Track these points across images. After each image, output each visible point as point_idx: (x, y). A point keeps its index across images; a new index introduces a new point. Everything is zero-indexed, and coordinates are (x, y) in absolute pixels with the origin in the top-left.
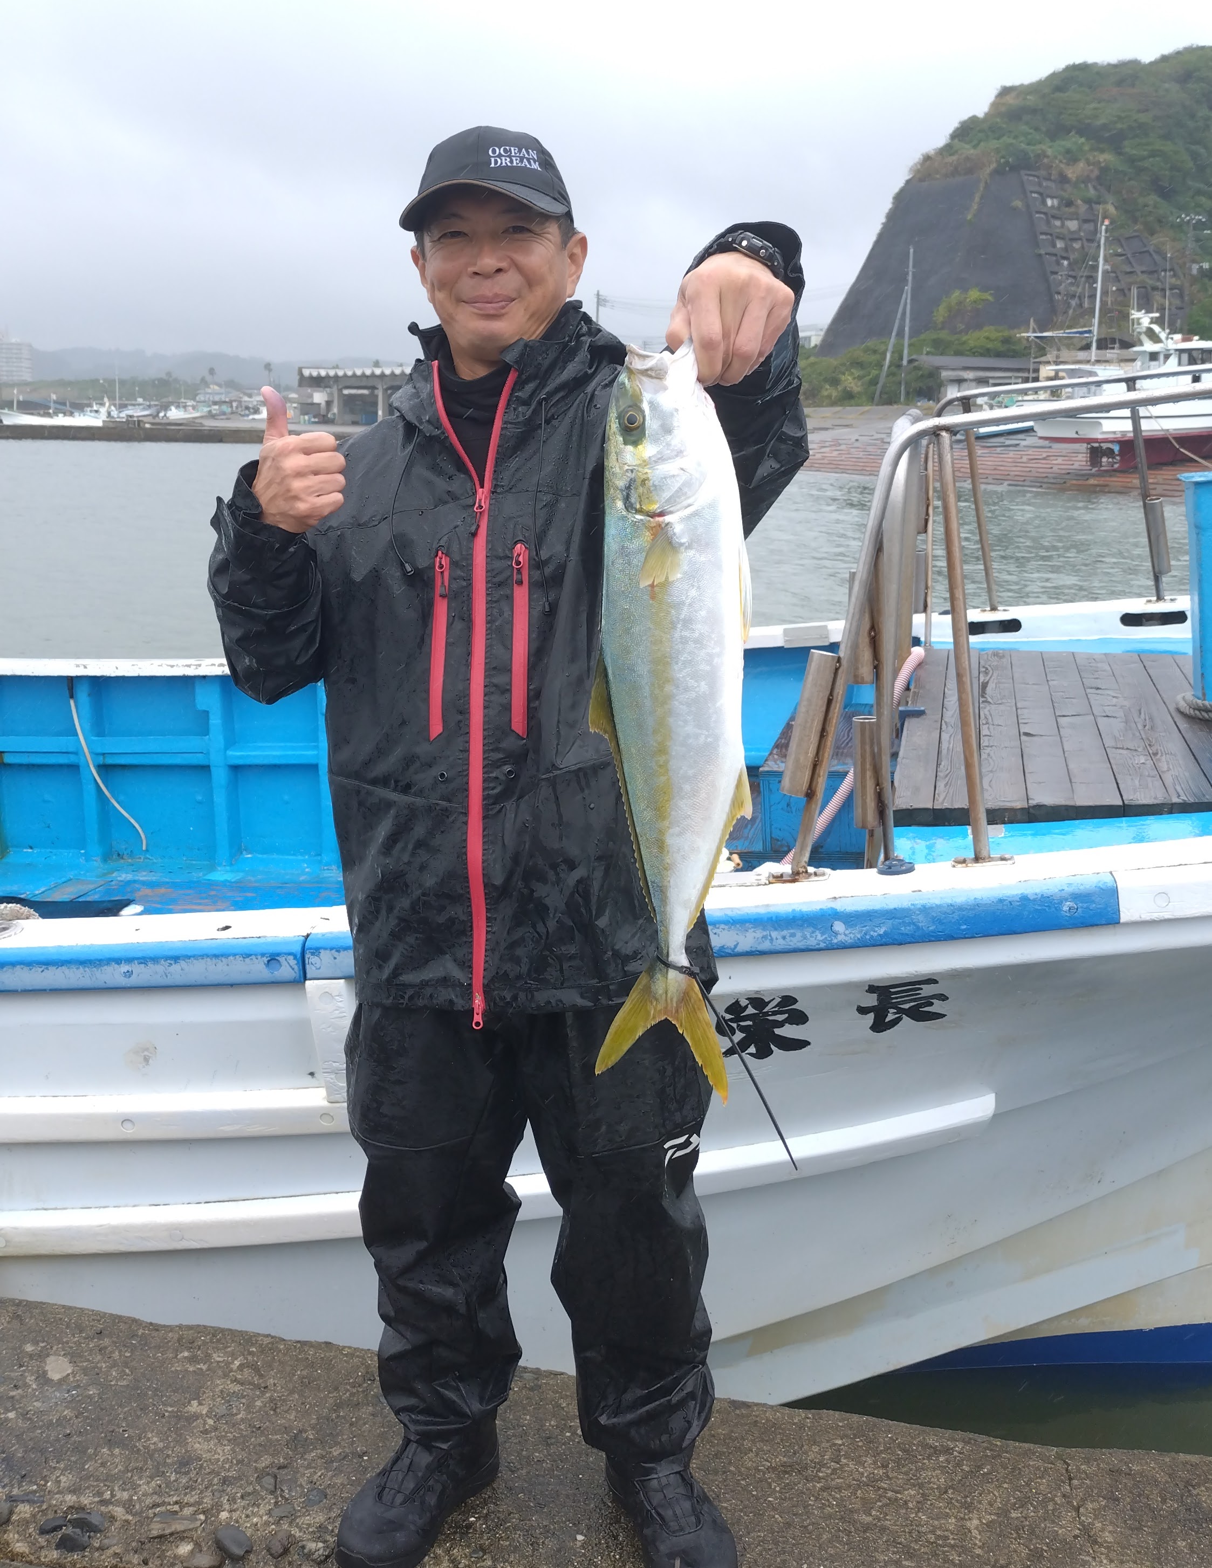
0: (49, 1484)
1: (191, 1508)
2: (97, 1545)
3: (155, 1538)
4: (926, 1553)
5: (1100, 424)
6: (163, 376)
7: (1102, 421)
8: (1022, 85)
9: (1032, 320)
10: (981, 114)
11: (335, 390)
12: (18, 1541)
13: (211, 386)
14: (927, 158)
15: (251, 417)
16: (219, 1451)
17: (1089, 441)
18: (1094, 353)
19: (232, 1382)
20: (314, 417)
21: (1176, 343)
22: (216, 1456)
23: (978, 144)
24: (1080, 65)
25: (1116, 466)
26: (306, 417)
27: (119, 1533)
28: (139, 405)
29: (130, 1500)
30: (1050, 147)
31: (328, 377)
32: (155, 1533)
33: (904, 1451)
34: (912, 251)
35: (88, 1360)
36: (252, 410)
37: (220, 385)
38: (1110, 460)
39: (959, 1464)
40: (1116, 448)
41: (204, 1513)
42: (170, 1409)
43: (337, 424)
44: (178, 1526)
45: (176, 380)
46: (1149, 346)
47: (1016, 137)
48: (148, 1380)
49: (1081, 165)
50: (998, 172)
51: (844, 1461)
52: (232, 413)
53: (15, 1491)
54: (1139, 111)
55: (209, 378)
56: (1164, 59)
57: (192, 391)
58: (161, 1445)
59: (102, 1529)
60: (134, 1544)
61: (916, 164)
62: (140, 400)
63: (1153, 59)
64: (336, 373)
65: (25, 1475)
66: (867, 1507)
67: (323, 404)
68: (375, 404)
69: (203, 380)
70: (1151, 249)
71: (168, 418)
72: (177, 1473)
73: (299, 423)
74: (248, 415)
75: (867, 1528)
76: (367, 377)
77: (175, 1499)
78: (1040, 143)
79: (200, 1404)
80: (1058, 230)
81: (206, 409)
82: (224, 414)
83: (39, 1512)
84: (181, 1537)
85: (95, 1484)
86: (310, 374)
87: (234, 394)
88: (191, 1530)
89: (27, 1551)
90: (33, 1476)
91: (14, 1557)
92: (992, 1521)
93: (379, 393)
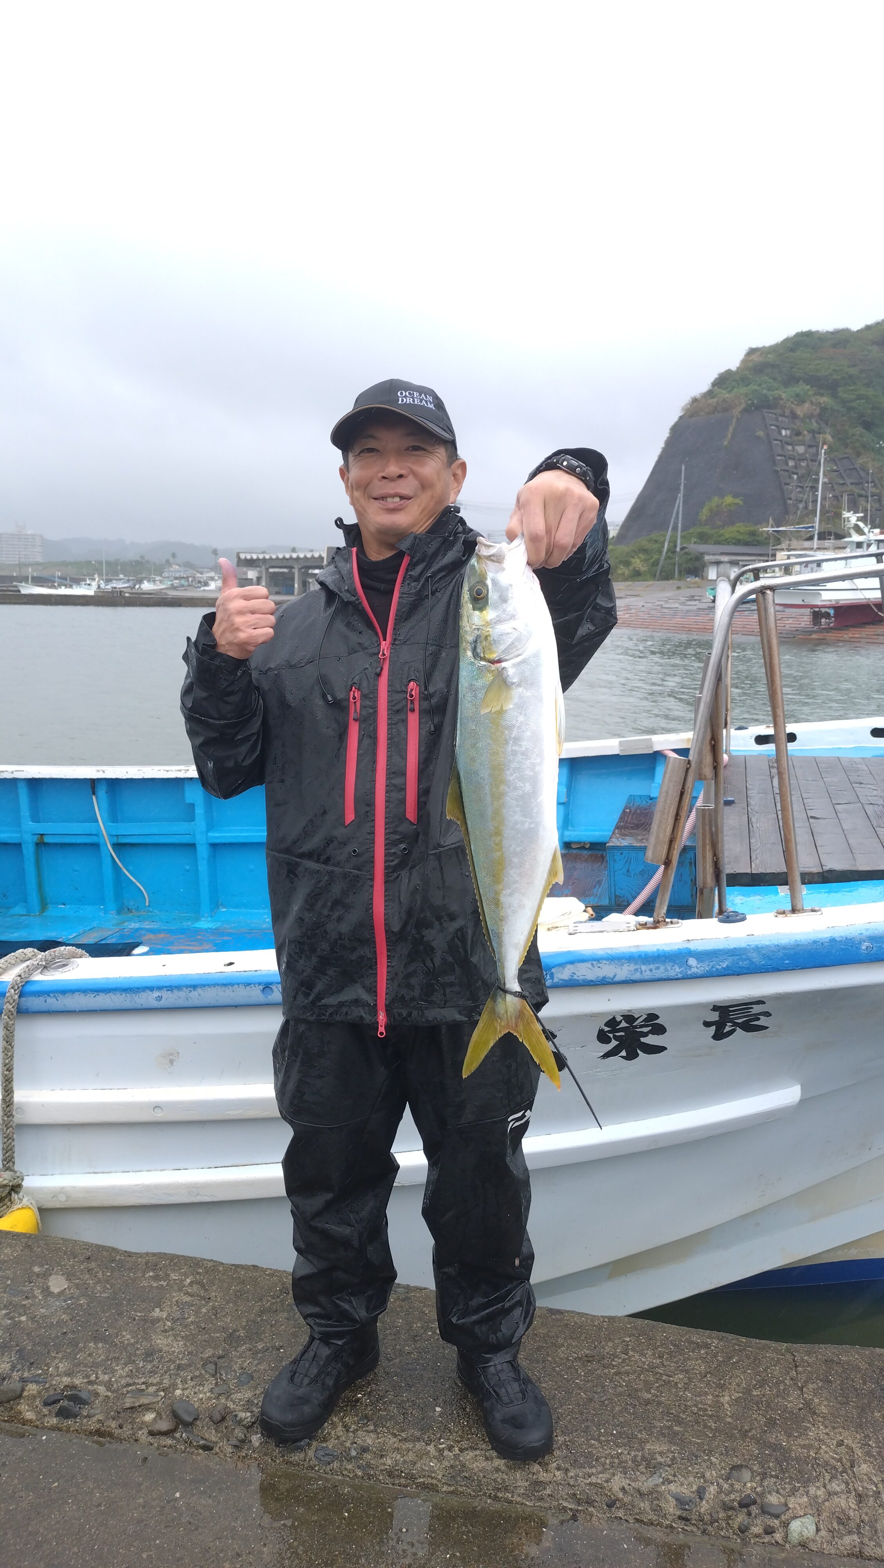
0: (51, 1369)
1: (155, 1387)
2: (86, 1414)
3: (127, 1409)
4: (691, 1421)
5: (820, 594)
6: (138, 558)
7: (821, 592)
8: (764, 347)
9: (771, 519)
10: (734, 369)
11: (263, 568)
12: (28, 1411)
13: (174, 566)
14: (695, 400)
15: (204, 588)
16: (175, 1344)
17: (812, 607)
18: (816, 542)
19: (185, 1294)
21: (876, 535)
22: (173, 1349)
23: (732, 389)
24: (806, 332)
25: (832, 625)
27: (101, 1405)
28: (121, 579)
29: (110, 1381)
30: (784, 392)
31: (258, 559)
32: (128, 1405)
33: (675, 1345)
34: (683, 468)
35: (79, 1278)
36: (202, 584)
37: (179, 565)
38: (828, 621)
39: (715, 1356)
40: (832, 612)
41: (164, 1390)
42: (139, 1314)
44: (145, 1400)
45: (148, 562)
46: (856, 538)
47: (760, 385)
48: (123, 1293)
49: (807, 405)
50: (746, 410)
51: (631, 1353)
52: (189, 586)
53: (26, 1374)
54: (849, 367)
55: (172, 560)
56: (868, 328)
57: (159, 570)
58: (132, 1341)
59: (90, 1402)
60: (112, 1413)
61: (686, 405)
62: (122, 576)
63: (859, 328)
64: (264, 557)
65: (32, 1364)
66: (648, 1387)
68: (293, 579)
69: (168, 561)
70: (857, 466)
71: (141, 590)
72: (144, 1362)
74: (200, 587)
75: (648, 1402)
76: (287, 559)
77: (142, 1380)
78: (777, 389)
79: (161, 1310)
80: (790, 453)
81: (169, 583)
82: (183, 586)
83: (43, 1389)
84: (147, 1408)
85: (85, 1369)
86: (246, 557)
88: (154, 1403)
89: (34, 1418)
90: (39, 1364)
91: (25, 1422)
92: (740, 1397)
93: (296, 571)
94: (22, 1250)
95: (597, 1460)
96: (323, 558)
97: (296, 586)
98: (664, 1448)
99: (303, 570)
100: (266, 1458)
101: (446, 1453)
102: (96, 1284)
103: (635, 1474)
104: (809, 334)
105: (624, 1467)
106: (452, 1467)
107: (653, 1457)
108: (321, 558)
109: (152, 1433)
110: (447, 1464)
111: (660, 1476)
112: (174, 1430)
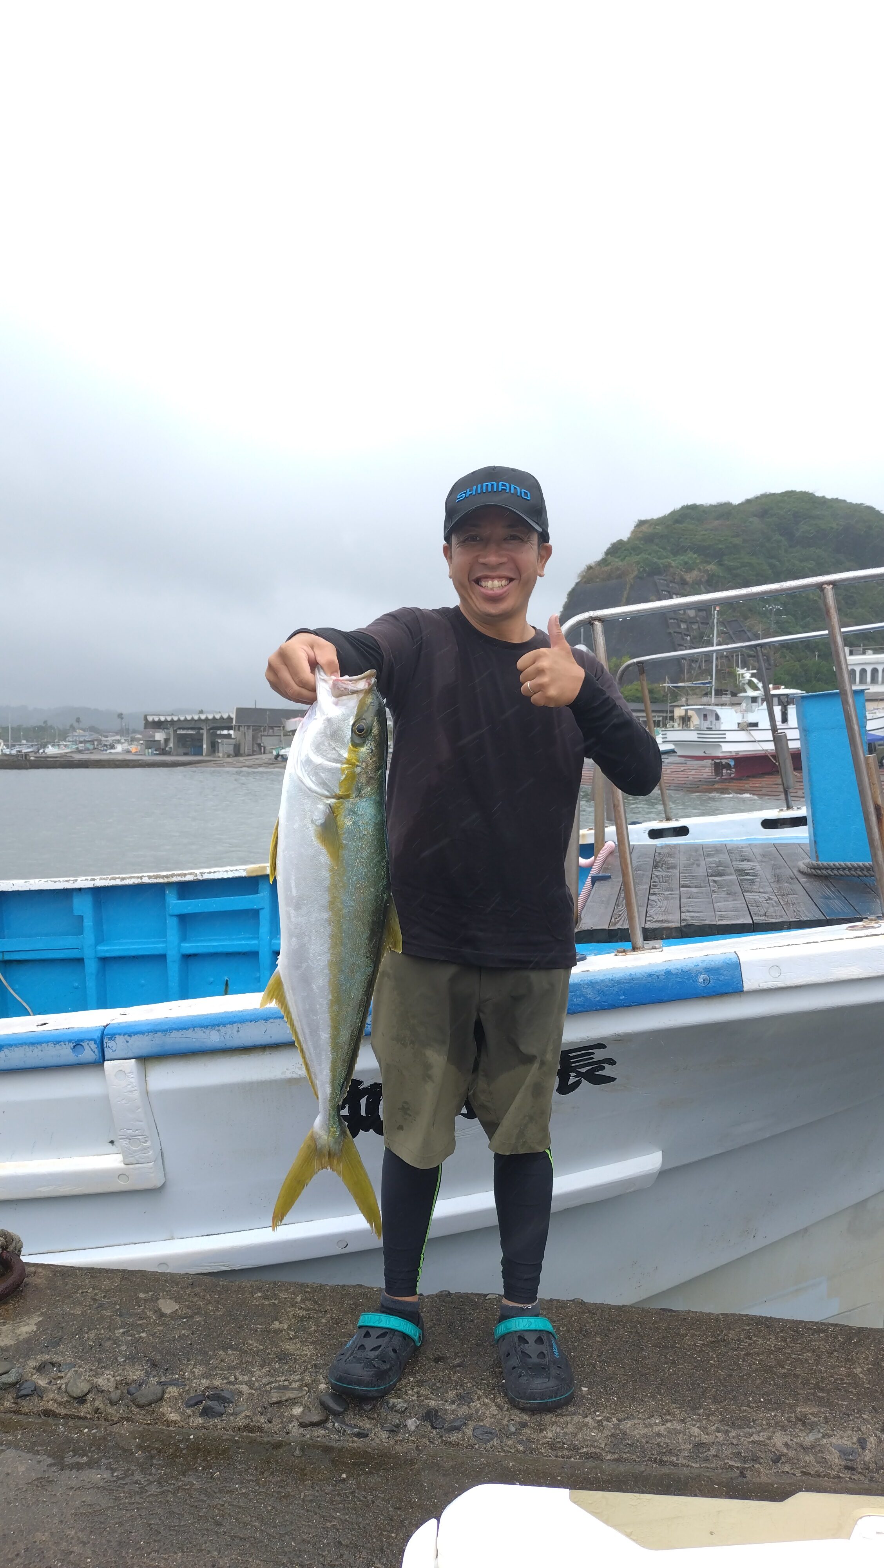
0: (186, 1374)
1: (298, 1383)
2: (232, 1412)
3: (275, 1404)
4: (832, 1389)
5: (720, 746)
6: (41, 724)
7: (722, 744)
8: (652, 519)
9: (667, 677)
10: (625, 539)
11: (171, 731)
12: (171, 1412)
13: (78, 731)
14: (590, 568)
15: (108, 751)
16: (305, 1348)
17: (713, 758)
18: (713, 700)
19: (299, 1309)
20: (156, 750)
21: (770, 690)
22: (305, 1352)
23: (625, 558)
24: (691, 505)
25: (733, 776)
26: (150, 751)
27: (247, 1402)
28: (23, 745)
29: (250, 1381)
30: (675, 561)
31: (166, 721)
32: (274, 1400)
35: (188, 1301)
36: (109, 747)
37: (84, 730)
38: (729, 771)
39: (835, 1338)
40: (732, 763)
41: (306, 1386)
42: (260, 1327)
43: (173, 755)
44: (290, 1395)
45: (51, 727)
47: (650, 554)
48: (237, 1311)
49: (695, 573)
50: (639, 577)
52: (94, 749)
53: (163, 1379)
54: (733, 536)
55: (76, 725)
56: (748, 501)
57: (63, 735)
58: (261, 1347)
59: (233, 1400)
60: (259, 1409)
61: (582, 572)
62: (24, 742)
63: (740, 502)
64: (172, 719)
65: (167, 1369)
66: (781, 1364)
67: (163, 741)
68: (201, 740)
69: (72, 726)
70: (745, 629)
71: (46, 753)
72: (279, 1363)
73: (145, 755)
74: (106, 750)
75: (785, 1376)
76: (196, 721)
77: (283, 1378)
78: (667, 558)
79: (280, 1323)
80: (681, 616)
81: (74, 747)
82: (88, 749)
83: (183, 1392)
84: (294, 1402)
85: (221, 1372)
86: (153, 719)
87: (95, 736)
88: (300, 1397)
89: (179, 1419)
90: (172, 1370)
91: (169, 1423)
92: (870, 1368)
93: (204, 732)
94: (121, 1281)
95: (754, 1421)
96: (232, 719)
97: (205, 746)
98: (815, 1410)
99: (211, 731)
100: (424, 1440)
101: (605, 1423)
102: (207, 1304)
103: (794, 1431)
104: (694, 507)
105: (782, 1426)
106: (613, 1435)
107: (806, 1417)
108: (230, 719)
109: (303, 1425)
110: (608, 1432)
111: (819, 1431)
112: (325, 1421)
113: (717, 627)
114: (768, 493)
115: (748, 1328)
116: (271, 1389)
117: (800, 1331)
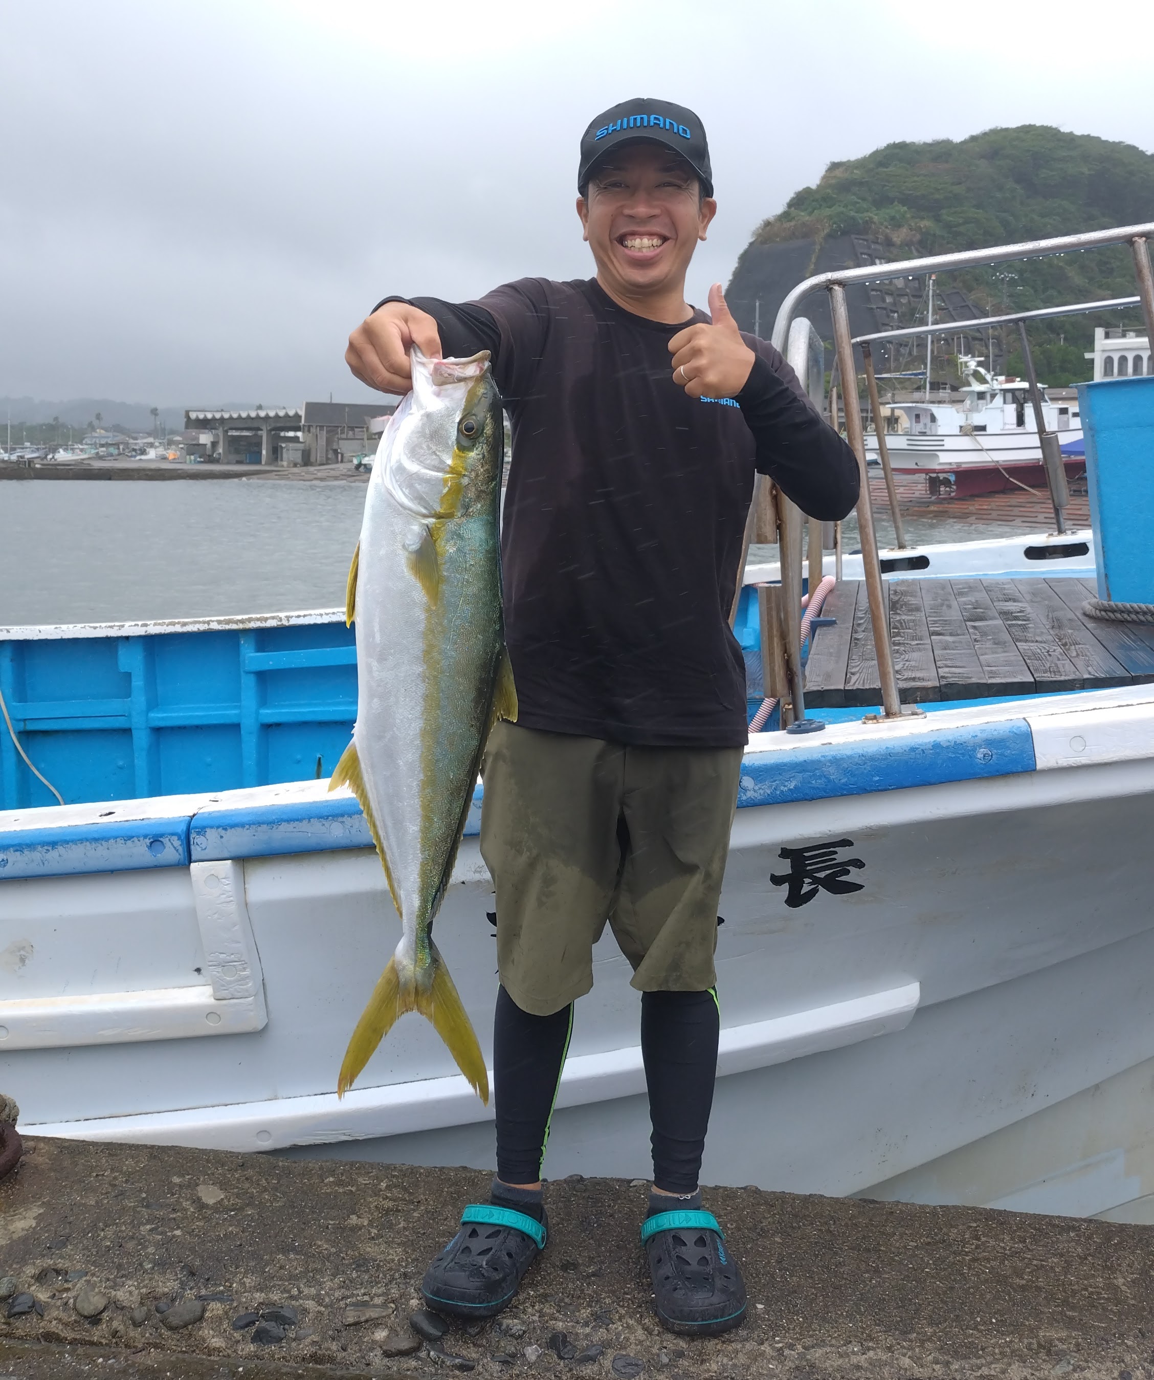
0: (234, 1285)
1: (381, 1298)
2: (293, 1336)
3: (348, 1325)
4: (1085, 1306)
5: (937, 456)
6: (51, 421)
7: (938, 453)
8: (849, 161)
10: (814, 186)
11: (220, 432)
12: (213, 1337)
13: (98, 430)
14: (768, 224)
15: (138, 458)
16: (391, 1251)
17: (927, 471)
18: (927, 394)
19: (384, 1199)
20: (200, 457)
21: (1001, 383)
22: (390, 1257)
23: (813, 211)
24: (899, 143)
25: (953, 494)
26: (192, 457)
27: (314, 1324)
28: (28, 448)
29: (319, 1295)
30: (876, 215)
31: (214, 419)
32: (351, 1320)
34: (757, 304)
35: (237, 1187)
36: (139, 452)
37: (106, 430)
38: (948, 489)
39: (1090, 1237)
40: (952, 478)
41: (393, 1302)
42: (331, 1222)
43: (223, 464)
44: (372, 1313)
45: (64, 426)
46: (977, 387)
47: (846, 206)
48: (302, 1201)
49: (904, 230)
50: (830, 236)
52: (119, 454)
53: (203, 1292)
54: (953, 184)
55: (96, 423)
56: (973, 139)
57: (79, 435)
58: (333, 1250)
59: (296, 1321)
60: (330, 1333)
61: (758, 229)
62: (29, 444)
63: (963, 139)
64: (222, 416)
65: (208, 1279)
67: (209, 446)
68: (259, 445)
69: (90, 425)
70: (970, 303)
71: (56, 460)
72: (357, 1272)
73: (185, 462)
74: (135, 456)
75: (1023, 1288)
76: (253, 419)
77: (362, 1291)
78: (868, 211)
79: (359, 1217)
80: (887, 287)
81: (93, 451)
82: (112, 455)
83: (231, 1309)
84: (376, 1323)
85: (280, 1283)
86: (197, 417)
87: (120, 438)
88: (384, 1317)
89: (224, 1345)
90: (216, 1280)
91: (210, 1351)
92: (1136, 1278)
93: (264, 434)
94: (148, 1161)
95: (983, 1349)
96: (300, 417)
97: (264, 452)
98: (1064, 1334)
99: (273, 433)
100: (548, 1374)
101: (787, 1352)
102: (263, 1192)
103: (1036, 1362)
104: (903, 146)
105: (1020, 1356)
106: (797, 1368)
107: (1051, 1344)
108: (297, 417)
109: (388, 1354)
110: (791, 1364)
111: (1069, 1363)
112: (417, 1349)
113: (933, 300)
114: (999, 128)
115: (975, 1225)
116: (347, 1305)
117: (1043, 1229)
